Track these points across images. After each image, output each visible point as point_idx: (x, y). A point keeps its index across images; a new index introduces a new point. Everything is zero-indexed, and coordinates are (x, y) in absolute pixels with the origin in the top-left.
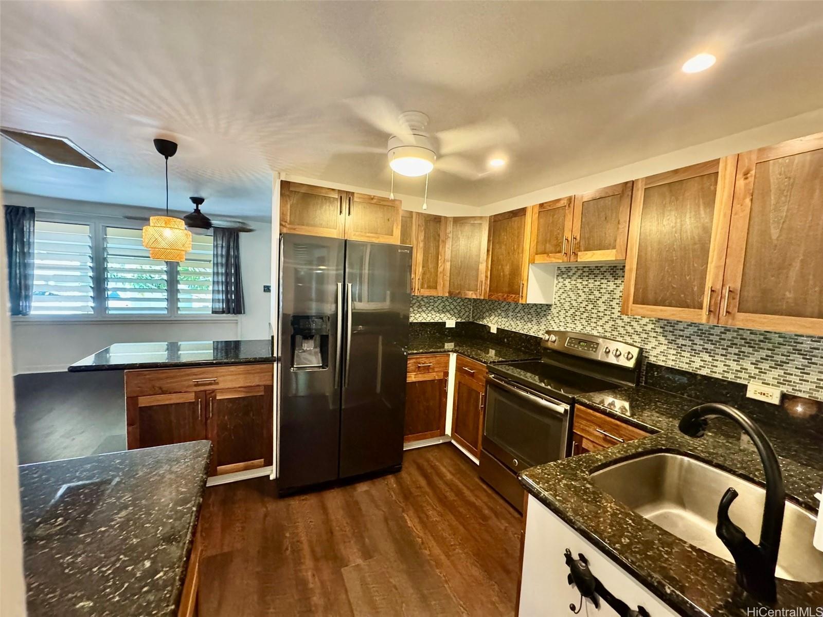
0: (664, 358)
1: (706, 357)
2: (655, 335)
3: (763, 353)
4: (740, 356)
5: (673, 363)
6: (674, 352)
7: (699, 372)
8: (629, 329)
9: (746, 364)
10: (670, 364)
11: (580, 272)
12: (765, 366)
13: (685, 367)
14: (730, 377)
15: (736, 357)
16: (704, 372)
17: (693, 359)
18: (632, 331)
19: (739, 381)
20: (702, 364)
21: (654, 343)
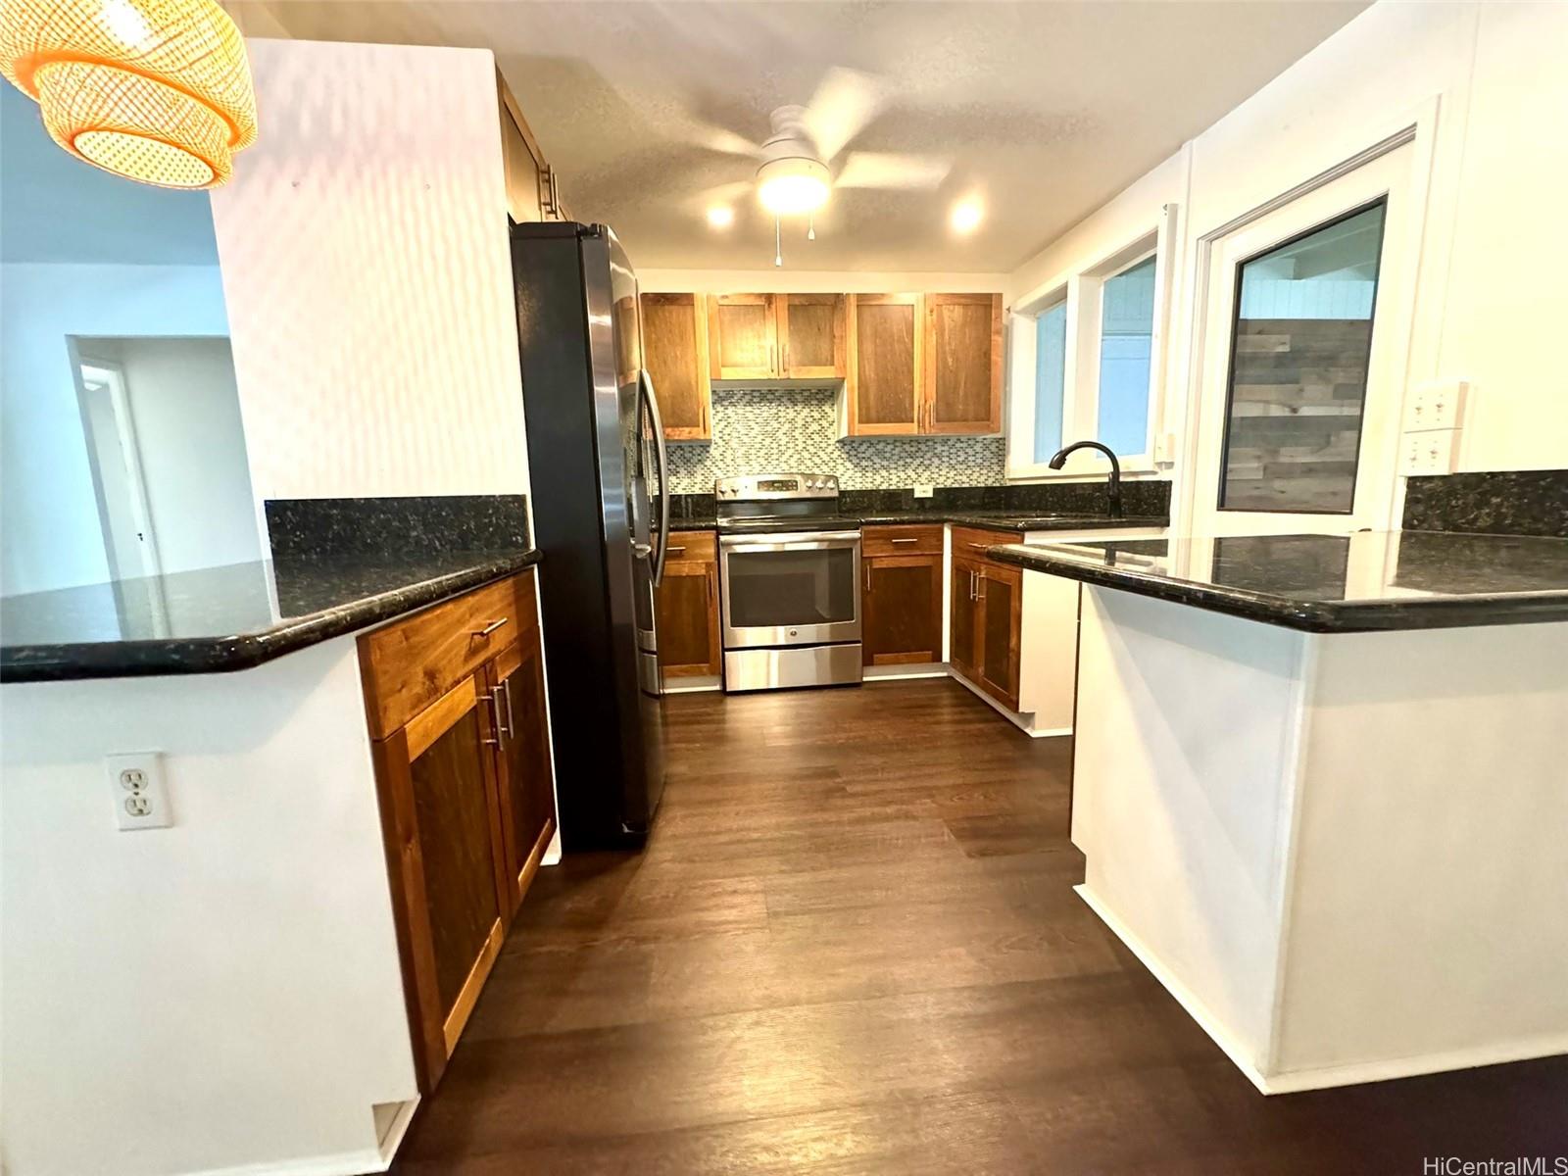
0: (853, 483)
1: (884, 473)
2: (842, 461)
3: (918, 461)
5: (861, 485)
6: (860, 475)
7: (881, 488)
8: (817, 460)
9: (910, 472)
10: (858, 487)
12: (920, 471)
13: (870, 486)
14: (901, 486)
15: (903, 468)
16: (884, 487)
17: (875, 477)
18: (820, 462)
19: (907, 487)
20: (882, 480)
21: (841, 469)
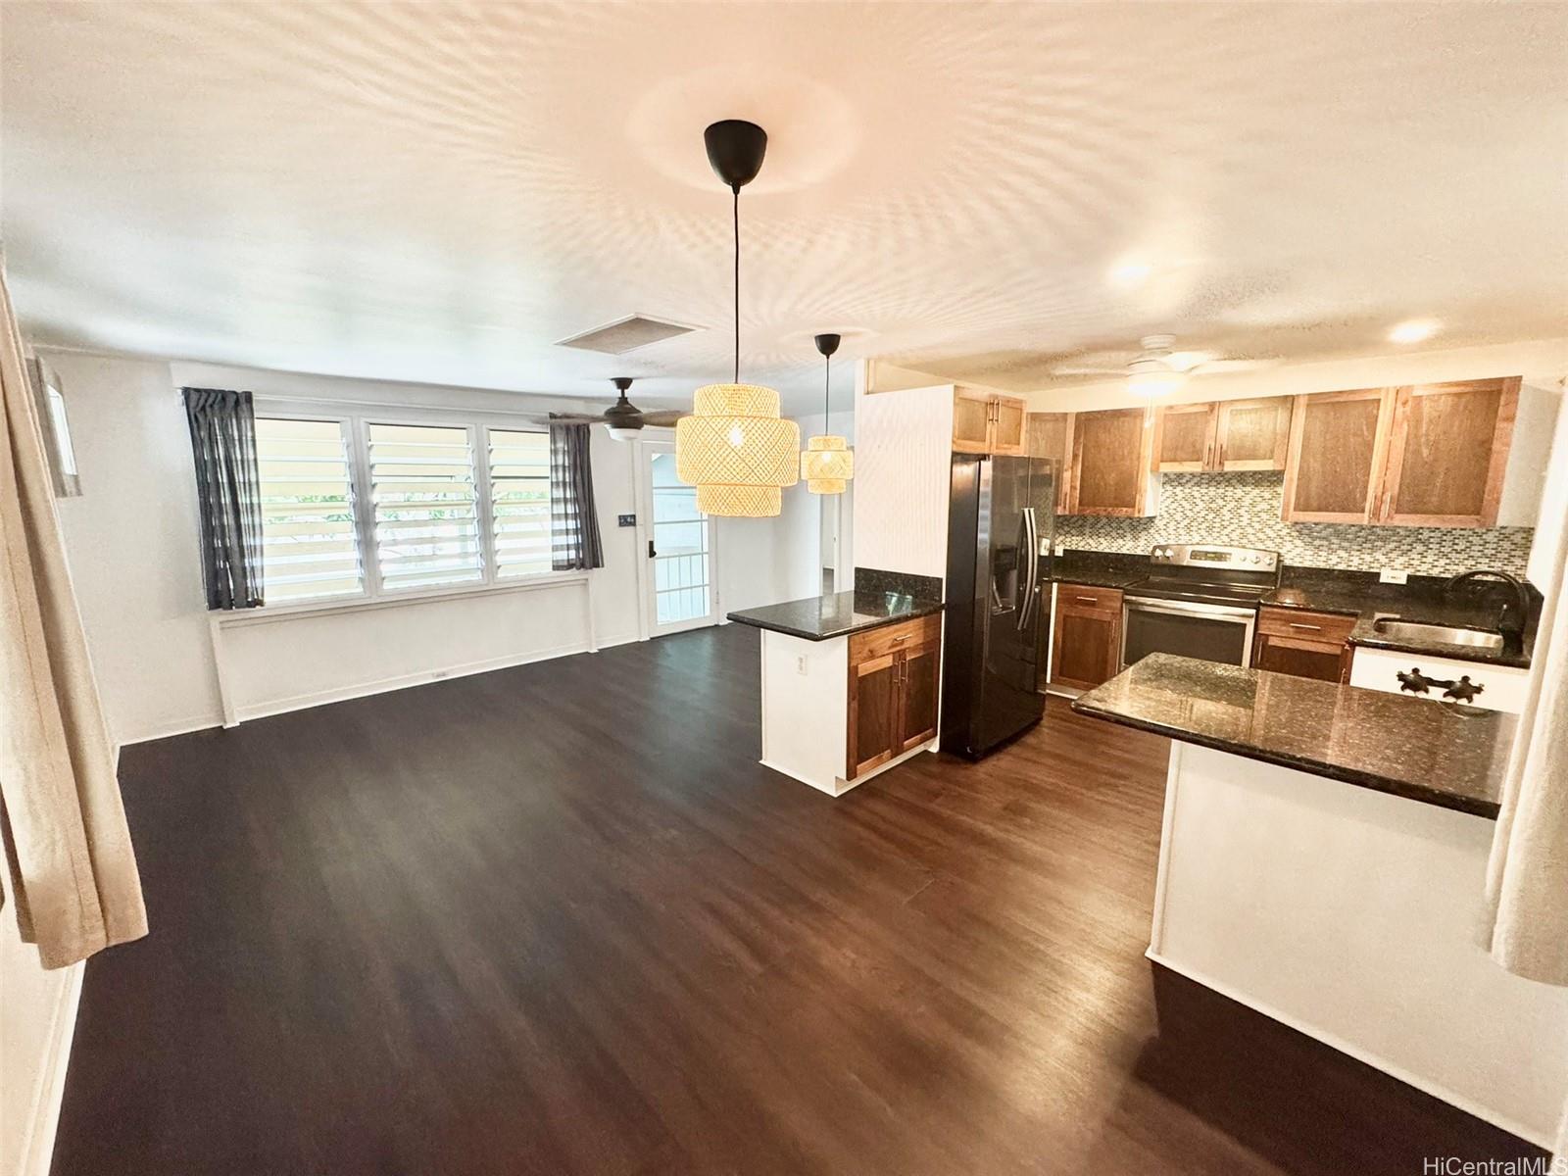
0: (1301, 560)
1: (1342, 553)
2: (1291, 539)
3: (1392, 545)
4: (1373, 549)
5: (1310, 563)
6: (1312, 553)
7: (1336, 568)
8: (1261, 536)
9: (1378, 555)
10: (1307, 564)
11: (1196, 480)
12: (1393, 555)
13: (1322, 565)
14: (1365, 568)
15: (1369, 551)
16: (1342, 567)
17: (1331, 557)
18: (1265, 537)
19: (1372, 570)
20: (1339, 560)
21: (1289, 546)
